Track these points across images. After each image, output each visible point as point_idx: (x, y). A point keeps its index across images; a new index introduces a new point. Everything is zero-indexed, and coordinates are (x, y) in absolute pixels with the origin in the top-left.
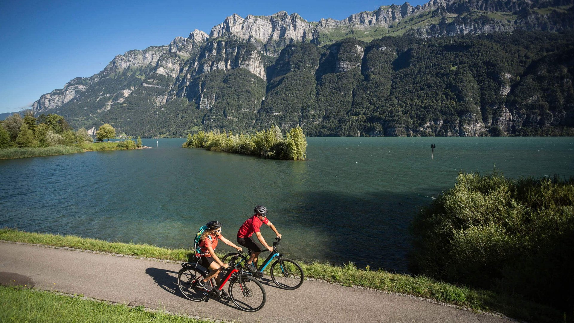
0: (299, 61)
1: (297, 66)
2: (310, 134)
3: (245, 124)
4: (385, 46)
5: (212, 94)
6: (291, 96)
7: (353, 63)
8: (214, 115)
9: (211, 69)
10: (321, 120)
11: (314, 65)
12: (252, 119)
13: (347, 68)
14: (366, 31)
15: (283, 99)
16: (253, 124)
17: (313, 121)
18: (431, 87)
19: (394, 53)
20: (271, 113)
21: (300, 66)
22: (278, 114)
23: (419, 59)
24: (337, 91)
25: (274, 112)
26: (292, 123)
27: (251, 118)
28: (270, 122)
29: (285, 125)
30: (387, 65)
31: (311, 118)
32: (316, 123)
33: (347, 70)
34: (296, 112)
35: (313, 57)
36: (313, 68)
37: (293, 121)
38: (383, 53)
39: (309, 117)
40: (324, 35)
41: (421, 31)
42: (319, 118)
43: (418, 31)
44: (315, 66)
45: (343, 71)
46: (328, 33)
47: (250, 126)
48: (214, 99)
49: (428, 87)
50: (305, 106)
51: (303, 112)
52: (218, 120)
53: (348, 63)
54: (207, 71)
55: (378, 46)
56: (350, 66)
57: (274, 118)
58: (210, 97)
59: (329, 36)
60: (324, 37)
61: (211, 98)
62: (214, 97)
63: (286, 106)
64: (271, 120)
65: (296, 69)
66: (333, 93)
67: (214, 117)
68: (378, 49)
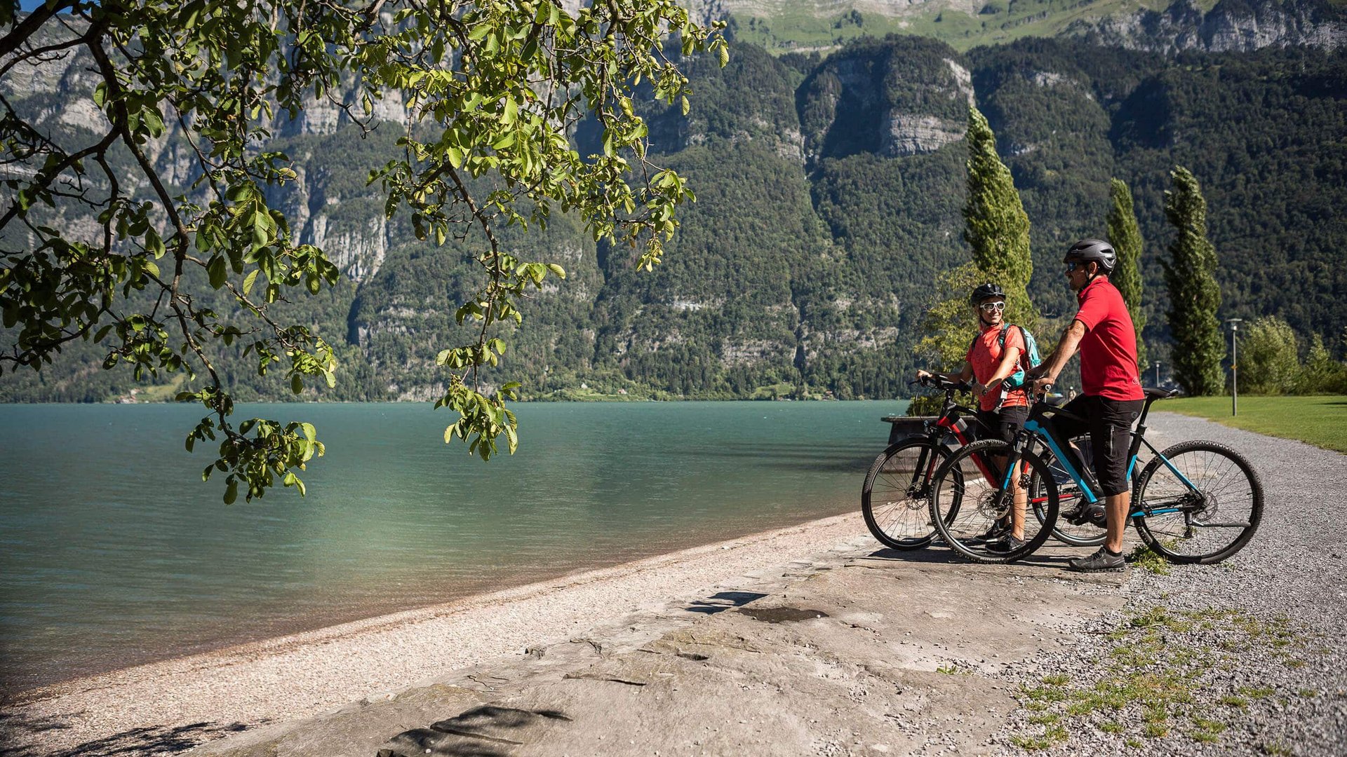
0: (724, 106)
1: (717, 124)
2: (867, 391)
3: (553, 347)
4: (1054, 69)
5: (369, 217)
6: (736, 239)
7: (951, 124)
8: (408, 307)
9: (343, 117)
10: (892, 331)
11: (781, 122)
12: (580, 327)
13: (932, 139)
14: (901, 19)
15: (709, 249)
16: (590, 348)
17: (858, 338)
18: (1325, 215)
19: (1089, 96)
20: (669, 300)
21: (731, 125)
22: (697, 307)
23: (1202, 119)
24: (924, 223)
25: (680, 299)
26: (766, 344)
27: (575, 320)
28: (669, 339)
29: (739, 354)
30: (1077, 136)
31: (847, 327)
32: (869, 344)
33: (931, 148)
34: (778, 302)
35: (774, 95)
36: (779, 134)
37: (769, 338)
38: (1054, 92)
39: (838, 321)
40: (752, 23)
41: (1112, 31)
42: (880, 325)
43: (1103, 30)
44: (786, 127)
45: (918, 151)
46: (765, 15)
47: (579, 356)
48: (382, 239)
49: (1314, 217)
50: (809, 279)
51: (804, 303)
52: (431, 324)
53: (932, 121)
54: (323, 124)
55: (1029, 69)
56: (940, 134)
57: (681, 321)
58: (363, 231)
59: (769, 27)
60: (753, 29)
61: (368, 236)
62: (382, 231)
63: (727, 276)
64: (675, 331)
65: (714, 135)
66: (910, 233)
67: (407, 313)
68: (1030, 76)
